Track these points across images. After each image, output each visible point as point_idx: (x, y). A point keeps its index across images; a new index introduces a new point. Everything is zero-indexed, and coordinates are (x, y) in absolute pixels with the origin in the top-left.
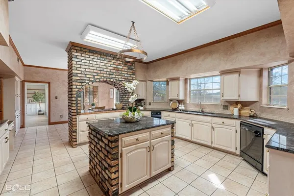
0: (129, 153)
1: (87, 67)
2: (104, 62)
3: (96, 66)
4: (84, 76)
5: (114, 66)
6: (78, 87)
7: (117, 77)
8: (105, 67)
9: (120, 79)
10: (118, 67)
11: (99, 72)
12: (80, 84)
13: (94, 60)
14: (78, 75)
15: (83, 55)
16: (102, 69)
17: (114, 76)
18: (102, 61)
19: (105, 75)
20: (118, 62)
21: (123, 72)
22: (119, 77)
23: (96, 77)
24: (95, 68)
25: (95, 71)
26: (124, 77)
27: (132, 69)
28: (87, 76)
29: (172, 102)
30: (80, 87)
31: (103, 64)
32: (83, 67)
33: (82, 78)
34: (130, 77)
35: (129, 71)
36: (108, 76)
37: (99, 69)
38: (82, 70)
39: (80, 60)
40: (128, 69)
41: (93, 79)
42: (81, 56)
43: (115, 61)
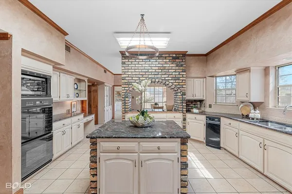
0: (108, 160)
1: (133, 71)
2: (149, 63)
3: (141, 68)
4: (131, 78)
5: (159, 65)
6: (126, 89)
7: (163, 76)
8: (150, 68)
9: (166, 79)
10: (164, 65)
11: (144, 73)
12: (127, 86)
13: (139, 63)
14: (126, 78)
15: (130, 60)
16: (147, 71)
17: (160, 76)
18: (147, 63)
19: (150, 76)
20: (164, 60)
21: (170, 71)
22: (166, 76)
23: (141, 79)
24: (140, 71)
25: (141, 73)
26: (171, 76)
27: (182, 66)
28: (134, 78)
29: (242, 105)
30: (128, 89)
31: (148, 65)
32: (130, 71)
33: (129, 81)
34: (179, 74)
35: (178, 68)
36: (153, 76)
37: (144, 71)
38: (129, 73)
39: (127, 65)
40: (177, 66)
41: (138, 81)
42: (129, 61)
43: (160, 60)
